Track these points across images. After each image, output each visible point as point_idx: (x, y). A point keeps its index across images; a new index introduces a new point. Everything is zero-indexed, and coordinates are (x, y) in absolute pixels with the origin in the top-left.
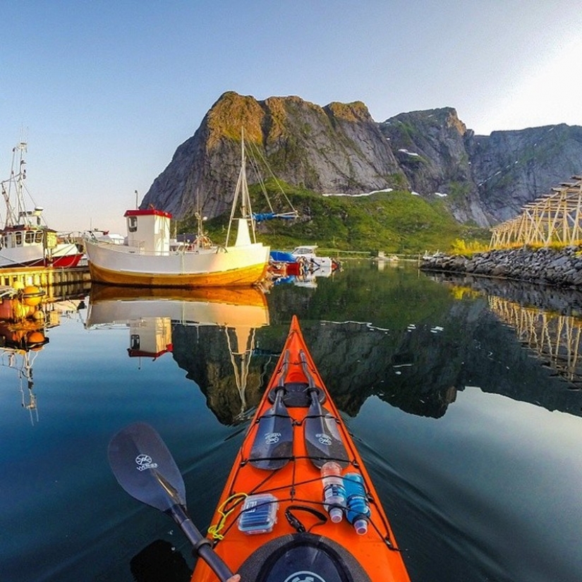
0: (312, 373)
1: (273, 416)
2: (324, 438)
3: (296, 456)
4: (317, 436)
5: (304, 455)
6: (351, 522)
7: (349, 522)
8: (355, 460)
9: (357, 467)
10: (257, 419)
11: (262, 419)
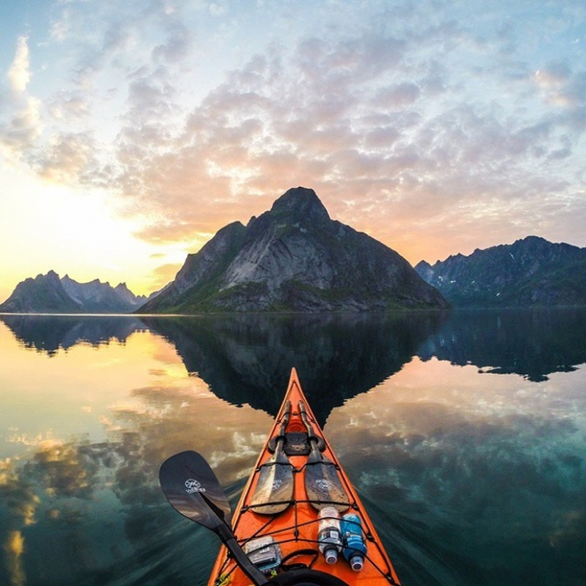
0: (311, 423)
1: (274, 463)
2: (324, 484)
3: (297, 500)
4: (317, 481)
5: (305, 499)
6: (347, 559)
7: (345, 559)
8: (355, 502)
9: (357, 509)
10: (257, 468)
11: (263, 467)
